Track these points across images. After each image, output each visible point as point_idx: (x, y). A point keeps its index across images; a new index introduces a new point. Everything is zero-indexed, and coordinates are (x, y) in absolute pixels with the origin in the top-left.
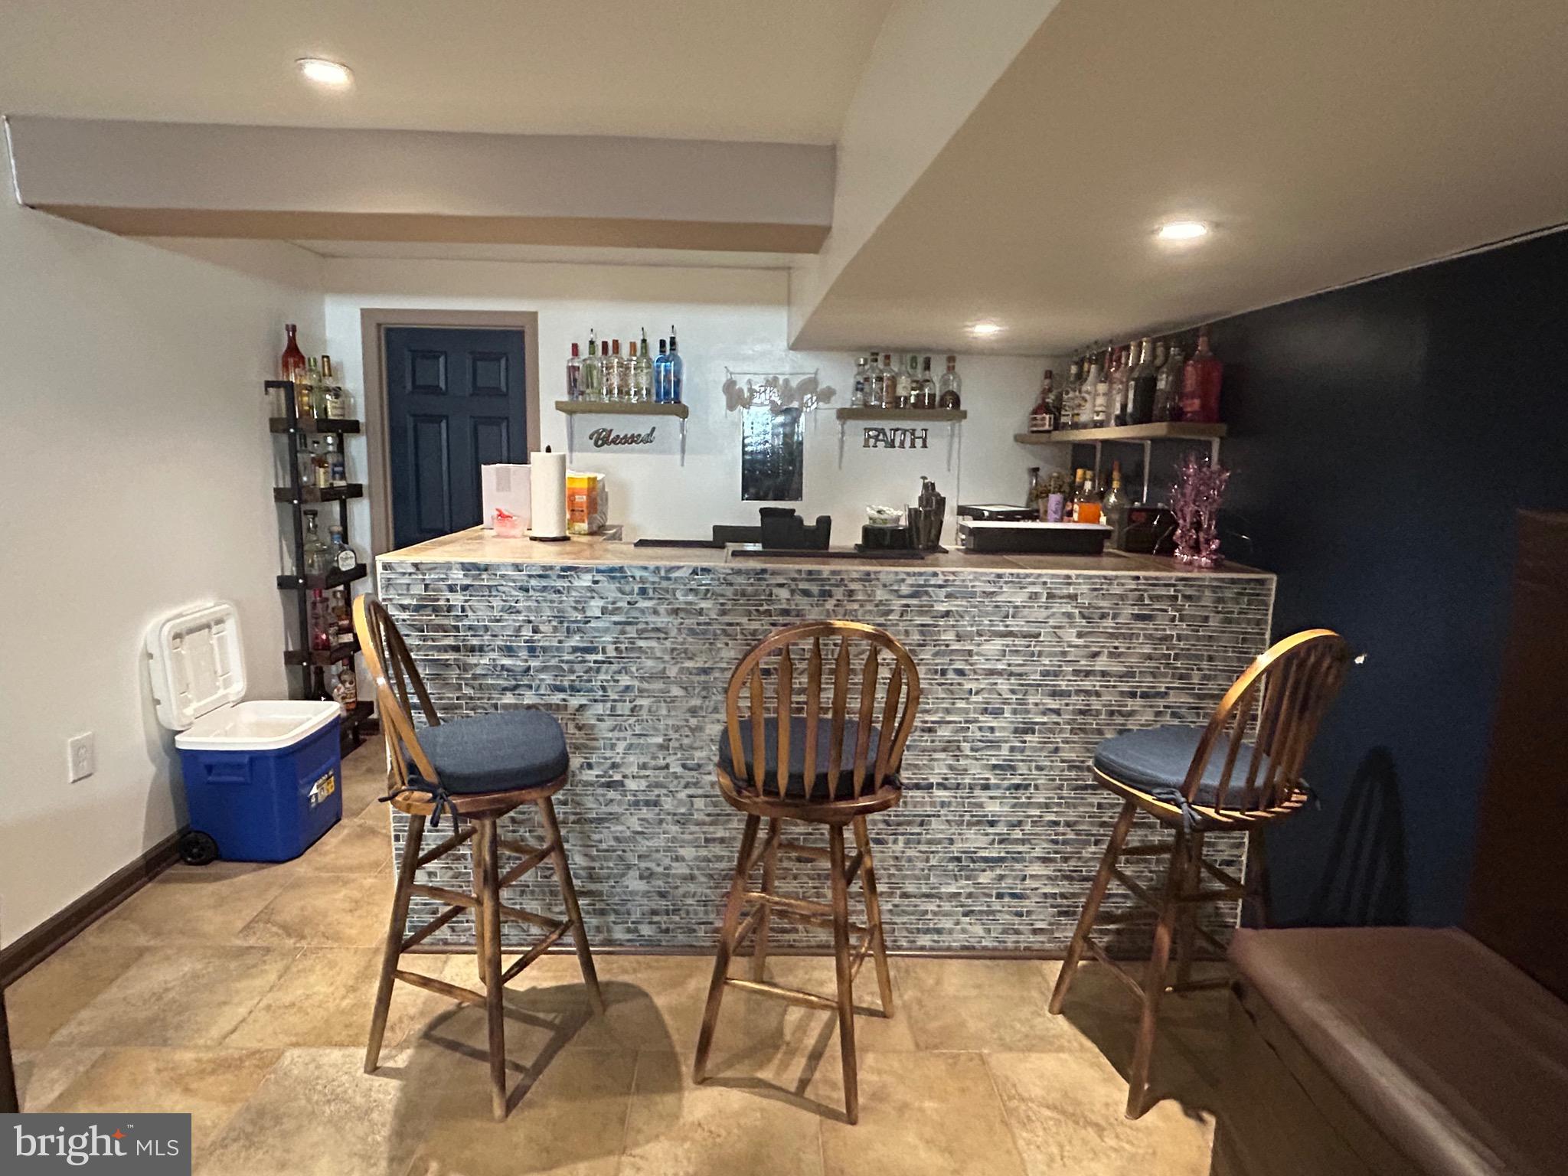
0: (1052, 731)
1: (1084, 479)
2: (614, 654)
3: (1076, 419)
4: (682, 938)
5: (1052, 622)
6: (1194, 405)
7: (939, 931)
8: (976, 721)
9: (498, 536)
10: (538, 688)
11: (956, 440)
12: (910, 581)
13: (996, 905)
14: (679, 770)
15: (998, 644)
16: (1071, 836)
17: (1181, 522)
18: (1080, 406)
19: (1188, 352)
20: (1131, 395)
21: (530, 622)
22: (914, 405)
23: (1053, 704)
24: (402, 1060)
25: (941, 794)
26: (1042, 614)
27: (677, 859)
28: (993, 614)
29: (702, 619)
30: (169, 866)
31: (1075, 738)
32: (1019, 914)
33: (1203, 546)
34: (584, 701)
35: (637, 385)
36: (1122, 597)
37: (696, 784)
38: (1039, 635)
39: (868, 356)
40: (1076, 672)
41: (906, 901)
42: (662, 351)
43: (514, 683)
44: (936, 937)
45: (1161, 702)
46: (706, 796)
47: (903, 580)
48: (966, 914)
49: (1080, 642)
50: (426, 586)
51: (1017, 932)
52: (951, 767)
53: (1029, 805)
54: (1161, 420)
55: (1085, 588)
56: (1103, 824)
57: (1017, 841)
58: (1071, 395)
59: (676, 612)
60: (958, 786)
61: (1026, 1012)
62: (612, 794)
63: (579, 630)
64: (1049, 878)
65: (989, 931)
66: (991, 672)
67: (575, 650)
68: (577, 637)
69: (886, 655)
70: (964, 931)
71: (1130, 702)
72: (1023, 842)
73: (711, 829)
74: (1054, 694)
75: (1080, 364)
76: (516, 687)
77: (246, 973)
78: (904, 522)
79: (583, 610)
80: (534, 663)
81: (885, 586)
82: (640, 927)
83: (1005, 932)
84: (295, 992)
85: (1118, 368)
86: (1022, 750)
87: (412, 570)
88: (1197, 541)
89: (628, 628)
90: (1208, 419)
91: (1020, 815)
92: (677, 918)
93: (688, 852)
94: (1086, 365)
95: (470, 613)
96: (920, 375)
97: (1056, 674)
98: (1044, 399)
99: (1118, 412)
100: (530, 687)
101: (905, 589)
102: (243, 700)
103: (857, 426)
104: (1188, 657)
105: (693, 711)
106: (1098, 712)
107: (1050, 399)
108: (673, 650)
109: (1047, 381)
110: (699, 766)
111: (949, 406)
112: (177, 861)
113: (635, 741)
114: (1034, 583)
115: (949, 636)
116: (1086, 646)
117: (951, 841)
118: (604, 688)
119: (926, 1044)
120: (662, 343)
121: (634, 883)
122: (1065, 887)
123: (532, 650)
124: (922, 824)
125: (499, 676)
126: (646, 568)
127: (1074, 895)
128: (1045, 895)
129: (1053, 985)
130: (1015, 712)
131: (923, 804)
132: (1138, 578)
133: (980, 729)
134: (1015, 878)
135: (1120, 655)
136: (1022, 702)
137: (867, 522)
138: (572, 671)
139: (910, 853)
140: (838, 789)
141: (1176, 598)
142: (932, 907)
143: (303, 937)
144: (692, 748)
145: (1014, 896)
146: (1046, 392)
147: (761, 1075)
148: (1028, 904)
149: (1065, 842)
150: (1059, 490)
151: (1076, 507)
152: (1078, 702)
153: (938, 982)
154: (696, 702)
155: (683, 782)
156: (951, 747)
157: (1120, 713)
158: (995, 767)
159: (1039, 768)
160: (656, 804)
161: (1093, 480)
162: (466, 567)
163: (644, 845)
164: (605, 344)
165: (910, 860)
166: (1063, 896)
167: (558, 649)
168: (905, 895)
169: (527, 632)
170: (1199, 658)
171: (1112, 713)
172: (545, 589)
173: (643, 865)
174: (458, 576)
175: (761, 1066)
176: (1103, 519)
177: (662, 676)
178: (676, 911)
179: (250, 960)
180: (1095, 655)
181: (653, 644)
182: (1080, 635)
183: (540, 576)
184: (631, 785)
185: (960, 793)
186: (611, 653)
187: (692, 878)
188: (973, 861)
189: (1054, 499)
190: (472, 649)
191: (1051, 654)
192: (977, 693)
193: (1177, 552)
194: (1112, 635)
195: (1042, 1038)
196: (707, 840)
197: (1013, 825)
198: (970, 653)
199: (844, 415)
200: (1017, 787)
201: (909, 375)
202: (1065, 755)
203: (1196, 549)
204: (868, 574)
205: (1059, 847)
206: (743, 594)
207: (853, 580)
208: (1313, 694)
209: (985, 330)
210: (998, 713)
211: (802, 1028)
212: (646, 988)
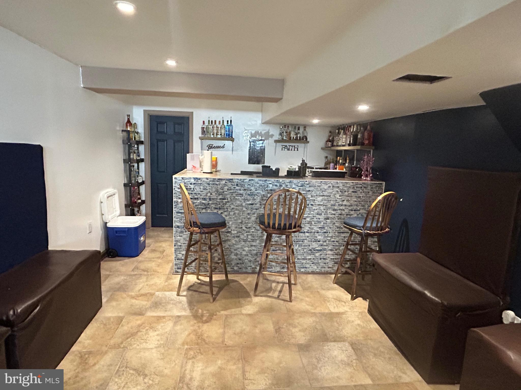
0: (333, 219)
1: (340, 159)
2: (230, 200)
3: (338, 144)
4: (244, 270)
5: (333, 193)
6: (366, 142)
7: (306, 268)
8: (316, 216)
9: (194, 172)
10: (211, 208)
11: (306, 149)
12: (301, 183)
13: (320, 261)
14: (245, 229)
15: (321, 198)
16: (337, 244)
17: (363, 170)
18: (339, 141)
19: (365, 129)
20: (352, 138)
21: (210, 192)
22: (295, 139)
23: (333, 212)
24: (185, 293)
25: (307, 234)
26: (331, 191)
27: (244, 250)
28: (320, 191)
29: (251, 192)
30: (105, 258)
31: (339, 221)
32: (325, 263)
33: (368, 176)
34: (222, 212)
35: (221, 133)
36: (350, 187)
37: (249, 232)
38: (330, 196)
39: (283, 126)
40: (339, 205)
41: (299, 260)
42: (228, 123)
43: (205, 207)
44: (305, 269)
45: (359, 212)
46: (251, 235)
47: (299, 183)
48: (312, 263)
49: (340, 198)
50: (185, 183)
51: (324, 268)
52: (309, 228)
53: (328, 237)
54: (359, 145)
55: (341, 185)
56: (345, 241)
57: (325, 246)
58: (336, 137)
59: (245, 190)
60: (311, 232)
61: (328, 283)
62: (228, 234)
63: (222, 194)
64: (332, 254)
65: (318, 268)
66: (319, 205)
67: (220, 199)
68: (221, 196)
69: (300, 197)
70: (312, 268)
71: (351, 212)
72: (326, 246)
73: (252, 243)
74: (334, 210)
75: (339, 129)
76: (206, 208)
77: (138, 278)
78: (297, 169)
79: (223, 189)
80: (210, 202)
81: (295, 184)
82: (234, 267)
83: (322, 268)
84: (152, 282)
85: (348, 132)
86: (326, 223)
87: (182, 179)
88: (367, 174)
89: (233, 194)
90: (370, 145)
91: (325, 239)
92: (243, 265)
93: (246, 249)
94: (340, 131)
95: (195, 190)
96: (297, 131)
97: (334, 205)
98: (329, 138)
99: (348, 143)
100: (209, 208)
101: (299, 185)
102: (119, 216)
103: (279, 145)
104: (365, 201)
105: (248, 214)
106: (344, 214)
107: (331, 139)
108: (244, 199)
109: (330, 134)
110: (250, 228)
111: (304, 140)
112: (106, 257)
113: (235, 221)
114: (329, 184)
115: (309, 196)
116: (341, 199)
117: (309, 246)
118: (227, 208)
119: (305, 289)
120: (228, 121)
121: (233, 257)
122: (336, 257)
123: (210, 199)
124: (302, 242)
125: (202, 205)
126: (238, 179)
127: (338, 259)
128: (331, 259)
129: (333, 279)
130: (325, 214)
131: (303, 237)
132: (353, 183)
133: (316, 218)
134: (324, 254)
135: (349, 201)
136: (326, 212)
137: (288, 169)
138: (219, 204)
139: (300, 248)
140: (288, 227)
141: (362, 187)
142: (304, 262)
143: (148, 272)
144: (248, 223)
145: (324, 259)
146: (330, 136)
147: (269, 295)
148: (327, 261)
149: (336, 246)
150: (333, 162)
151: (338, 167)
152: (339, 212)
153: (306, 278)
154: (249, 212)
155: (246, 231)
156: (310, 223)
157: (349, 215)
158: (320, 228)
159: (330, 228)
160: (239, 237)
161: (342, 160)
162: (195, 179)
163: (236, 247)
164: (212, 121)
165: (299, 250)
166: (335, 259)
167: (217, 199)
168: (298, 259)
169: (209, 195)
170: (367, 202)
171: (347, 215)
172: (214, 184)
173: (235, 252)
174: (193, 181)
175: (268, 293)
176: (345, 170)
177: (241, 205)
178: (243, 263)
179: (137, 276)
180: (343, 201)
181: (239, 198)
182: (340, 196)
183: (213, 181)
184: (233, 232)
185: (311, 234)
186: (229, 200)
187: (247, 255)
188: (314, 250)
189: (332, 165)
190: (195, 199)
191: (333, 201)
192: (316, 210)
193: (362, 177)
194: (347, 196)
195: (331, 288)
196: (251, 246)
197: (324, 242)
198: (314, 200)
199: (276, 141)
200: (325, 232)
201: (294, 131)
202: (337, 225)
203: (367, 176)
204: (291, 181)
205: (335, 247)
206: (261, 186)
207: (287, 183)
208: (390, 206)
209: (316, 121)
210: (321, 214)
211: (276, 287)
212: (238, 280)
